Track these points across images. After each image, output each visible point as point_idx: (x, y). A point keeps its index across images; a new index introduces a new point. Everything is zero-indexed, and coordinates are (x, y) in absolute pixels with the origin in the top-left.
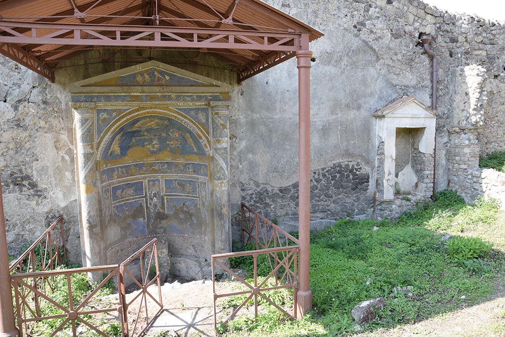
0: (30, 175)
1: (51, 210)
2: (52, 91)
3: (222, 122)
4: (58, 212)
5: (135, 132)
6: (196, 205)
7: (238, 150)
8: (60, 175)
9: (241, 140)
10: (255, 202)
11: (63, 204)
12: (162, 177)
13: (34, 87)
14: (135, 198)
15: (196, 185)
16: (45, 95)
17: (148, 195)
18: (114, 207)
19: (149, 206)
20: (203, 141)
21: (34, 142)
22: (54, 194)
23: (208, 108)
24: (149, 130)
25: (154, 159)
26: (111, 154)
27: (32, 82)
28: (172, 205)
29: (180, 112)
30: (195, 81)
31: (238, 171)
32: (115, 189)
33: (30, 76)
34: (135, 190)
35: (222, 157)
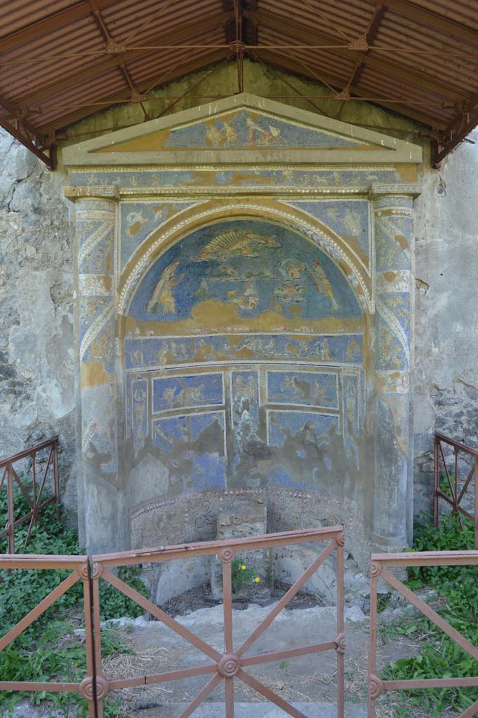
0: (4, 352)
1: (37, 424)
2: (51, 187)
3: (399, 233)
4: (51, 428)
5: (206, 264)
6: (332, 431)
7: (431, 313)
8: (58, 354)
9: (438, 290)
10: (467, 432)
11: (60, 413)
12: (263, 368)
13: (19, 181)
14: (203, 409)
15: (335, 384)
16: (38, 196)
17: (232, 404)
18: (157, 423)
19: (233, 427)
20: (355, 278)
21: (14, 286)
22: (44, 391)
23: (366, 204)
24: (237, 262)
25: (247, 329)
26: (155, 309)
27: (17, 171)
28: (281, 428)
29: (301, 210)
30: (337, 139)
31: (431, 361)
32: (161, 385)
33: (14, 160)
34: (206, 392)
35: (397, 315)
